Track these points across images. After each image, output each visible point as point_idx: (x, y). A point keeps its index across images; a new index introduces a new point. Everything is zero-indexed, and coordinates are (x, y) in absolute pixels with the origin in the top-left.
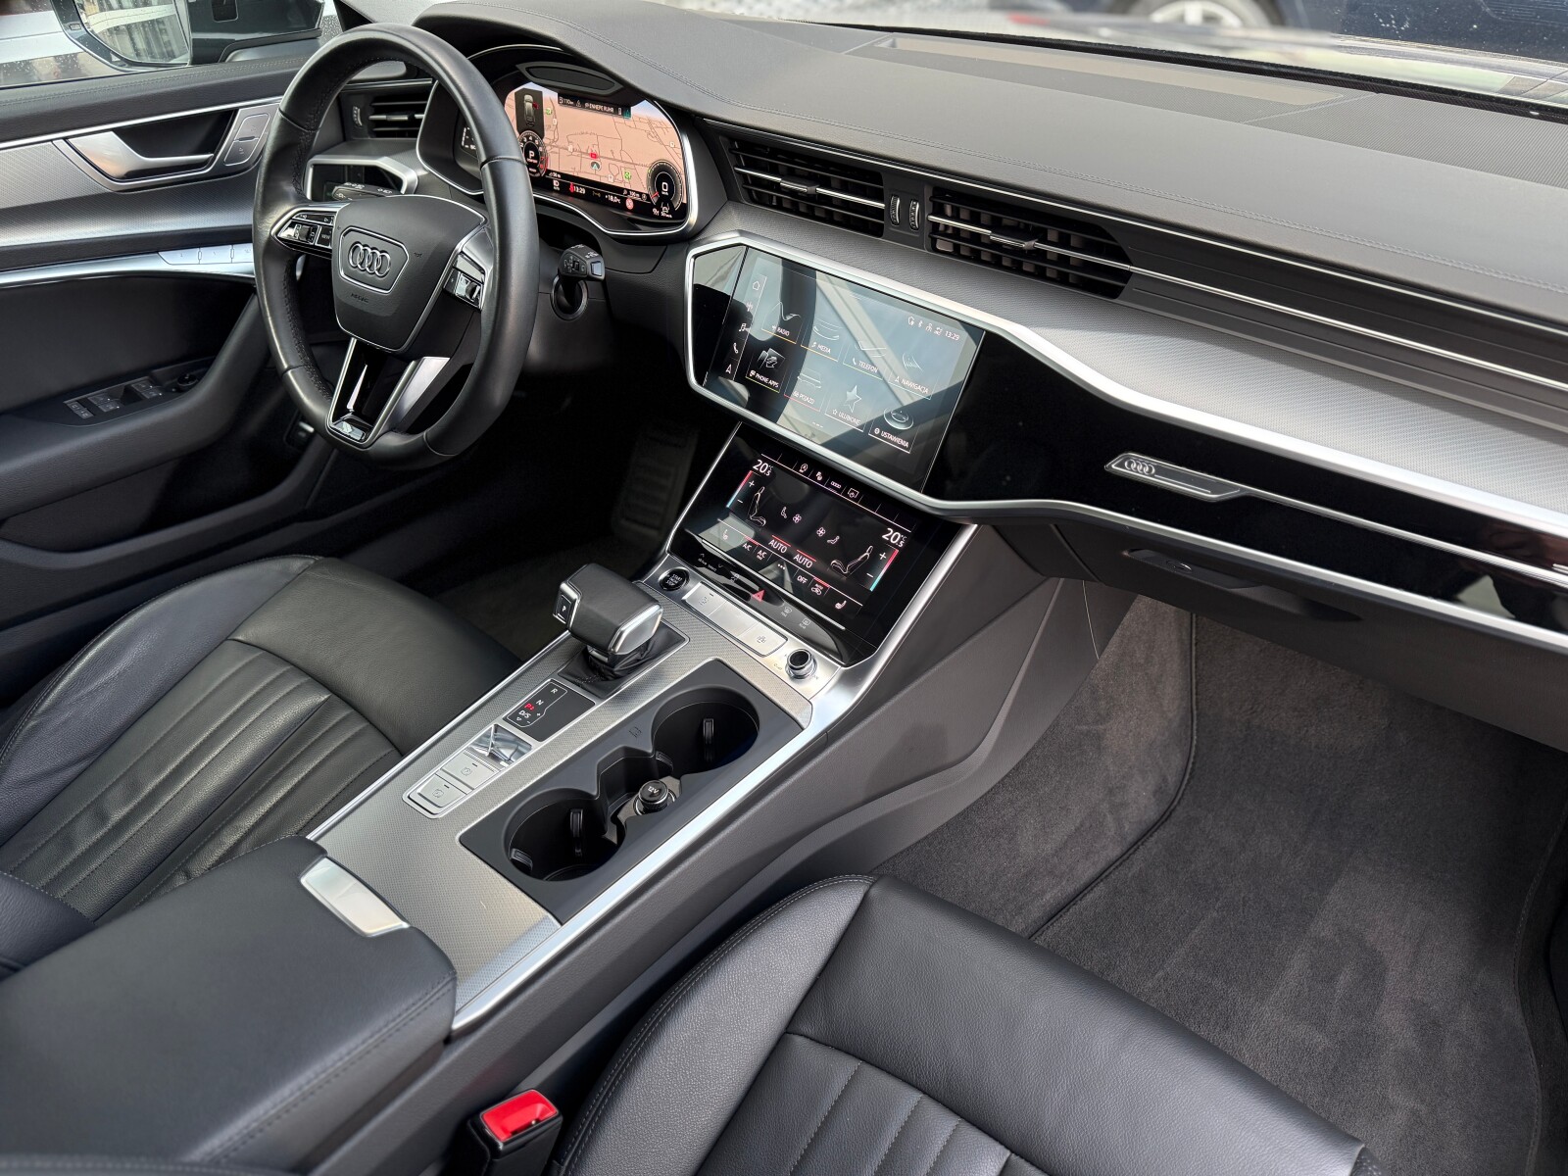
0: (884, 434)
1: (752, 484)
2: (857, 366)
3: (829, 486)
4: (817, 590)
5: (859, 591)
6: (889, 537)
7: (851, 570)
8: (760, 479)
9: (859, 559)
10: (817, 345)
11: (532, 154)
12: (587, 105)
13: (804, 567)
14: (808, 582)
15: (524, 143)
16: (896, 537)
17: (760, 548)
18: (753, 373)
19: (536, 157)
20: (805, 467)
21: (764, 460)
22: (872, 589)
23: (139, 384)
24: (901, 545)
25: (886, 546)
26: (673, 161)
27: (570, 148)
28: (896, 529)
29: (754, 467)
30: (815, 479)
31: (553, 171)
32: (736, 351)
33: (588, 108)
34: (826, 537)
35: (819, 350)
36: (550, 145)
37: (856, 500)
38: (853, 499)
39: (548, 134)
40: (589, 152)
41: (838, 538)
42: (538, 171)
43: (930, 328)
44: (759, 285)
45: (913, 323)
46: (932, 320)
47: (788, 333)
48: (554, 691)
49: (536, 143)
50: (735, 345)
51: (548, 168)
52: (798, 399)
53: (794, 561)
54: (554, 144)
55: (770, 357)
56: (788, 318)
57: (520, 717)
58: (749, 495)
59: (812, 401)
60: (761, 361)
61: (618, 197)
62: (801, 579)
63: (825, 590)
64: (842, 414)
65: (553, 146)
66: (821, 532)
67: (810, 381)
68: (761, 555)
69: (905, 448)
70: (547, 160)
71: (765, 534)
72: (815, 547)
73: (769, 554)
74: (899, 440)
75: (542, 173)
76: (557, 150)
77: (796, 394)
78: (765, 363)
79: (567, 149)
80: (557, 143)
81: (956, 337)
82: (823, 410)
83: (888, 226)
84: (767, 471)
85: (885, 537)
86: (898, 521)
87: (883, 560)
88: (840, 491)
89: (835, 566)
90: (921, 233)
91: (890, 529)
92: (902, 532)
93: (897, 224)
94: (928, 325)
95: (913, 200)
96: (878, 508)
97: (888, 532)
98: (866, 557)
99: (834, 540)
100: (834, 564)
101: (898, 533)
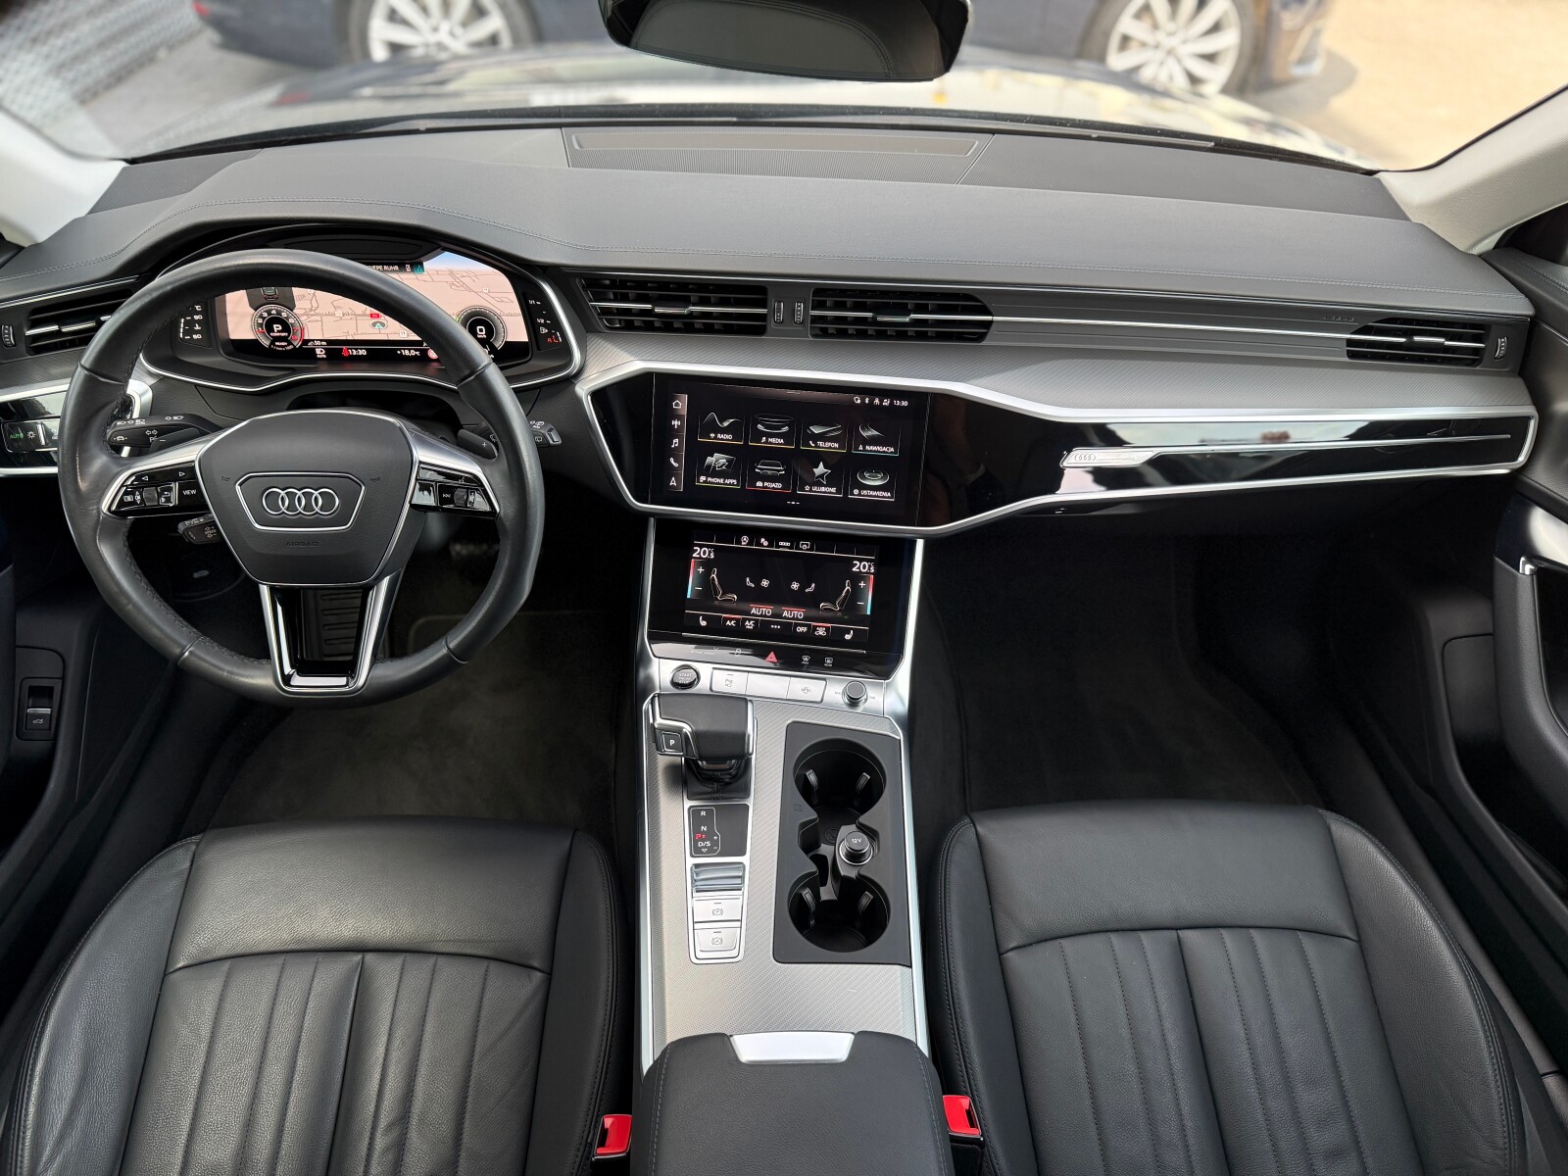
0: (865, 492)
1: (701, 570)
2: (816, 446)
3: (778, 546)
4: (821, 632)
5: (862, 619)
6: (859, 568)
7: (841, 605)
8: (707, 564)
9: (843, 594)
10: (767, 440)
13: (797, 619)
14: (809, 629)
15: (264, 318)
16: (864, 567)
17: (744, 620)
18: (703, 478)
19: (285, 330)
20: (745, 539)
21: (701, 546)
22: (869, 613)
24: (873, 571)
25: (859, 576)
26: (488, 305)
27: (339, 313)
28: (861, 560)
29: (694, 555)
30: (762, 545)
31: (313, 340)
32: (676, 465)
34: (802, 588)
35: (770, 443)
36: (306, 315)
37: (811, 549)
38: (807, 550)
41: (813, 585)
42: (290, 343)
43: (877, 401)
44: (681, 404)
45: (859, 401)
46: (877, 396)
47: (729, 437)
48: (703, 813)
49: (284, 315)
50: (672, 460)
51: (306, 338)
52: (763, 487)
53: (785, 618)
54: (312, 313)
55: (718, 460)
56: (726, 424)
57: (703, 847)
58: (704, 580)
59: (778, 485)
60: (709, 466)
61: (416, 350)
62: (800, 629)
63: (827, 629)
64: (815, 489)
65: (312, 315)
66: (795, 586)
67: (770, 470)
68: (749, 625)
69: (888, 497)
70: (302, 330)
71: (743, 606)
72: (797, 600)
73: (756, 621)
74: (880, 493)
75: (297, 344)
76: (319, 318)
77: (760, 484)
78: (715, 467)
79: (334, 315)
80: (317, 311)
81: (905, 403)
82: (794, 490)
83: (771, 325)
84: (709, 555)
85: (855, 569)
86: (859, 555)
87: (864, 588)
88: (791, 547)
89: (824, 608)
90: (805, 326)
91: (855, 562)
92: (869, 560)
93: (781, 322)
94: (874, 399)
95: (797, 302)
96: (835, 550)
97: (855, 565)
98: (848, 592)
99: (811, 588)
100: (823, 606)
101: (864, 563)
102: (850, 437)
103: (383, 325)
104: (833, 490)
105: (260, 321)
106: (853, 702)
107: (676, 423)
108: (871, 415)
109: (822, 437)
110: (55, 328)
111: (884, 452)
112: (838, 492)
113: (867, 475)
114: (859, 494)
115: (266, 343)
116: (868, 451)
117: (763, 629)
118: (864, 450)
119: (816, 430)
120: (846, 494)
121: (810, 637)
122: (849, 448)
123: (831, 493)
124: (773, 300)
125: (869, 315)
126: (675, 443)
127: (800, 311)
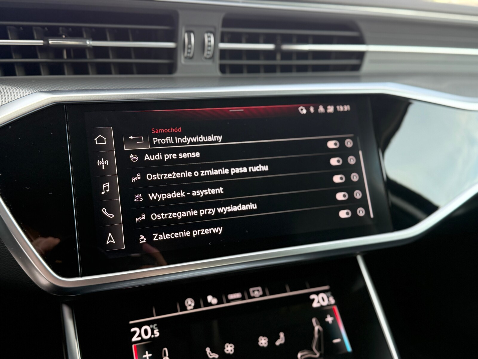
1: (147, 355)
3: (229, 301)
6: (319, 302)
7: (319, 349)
8: (152, 346)
16: (324, 298)
20: (190, 303)
21: (140, 326)
22: (349, 349)
24: (333, 303)
28: (317, 293)
29: (135, 338)
30: (210, 304)
32: (111, 216)
34: (271, 342)
37: (264, 295)
38: (261, 296)
41: (282, 335)
43: (321, 109)
44: (106, 138)
45: (304, 111)
46: (320, 103)
50: (104, 211)
66: (263, 341)
81: (347, 108)
83: (182, 60)
84: (153, 333)
85: (315, 305)
86: (312, 287)
87: (333, 321)
88: (243, 298)
89: (303, 358)
90: (214, 61)
91: (312, 297)
92: (324, 292)
93: (191, 58)
94: (318, 108)
95: (207, 32)
96: (288, 288)
97: (313, 300)
98: (319, 331)
99: (281, 340)
100: (302, 356)
101: (322, 295)
107: (103, 163)
124: (183, 30)
125: (270, 47)
126: (106, 188)
127: (209, 46)
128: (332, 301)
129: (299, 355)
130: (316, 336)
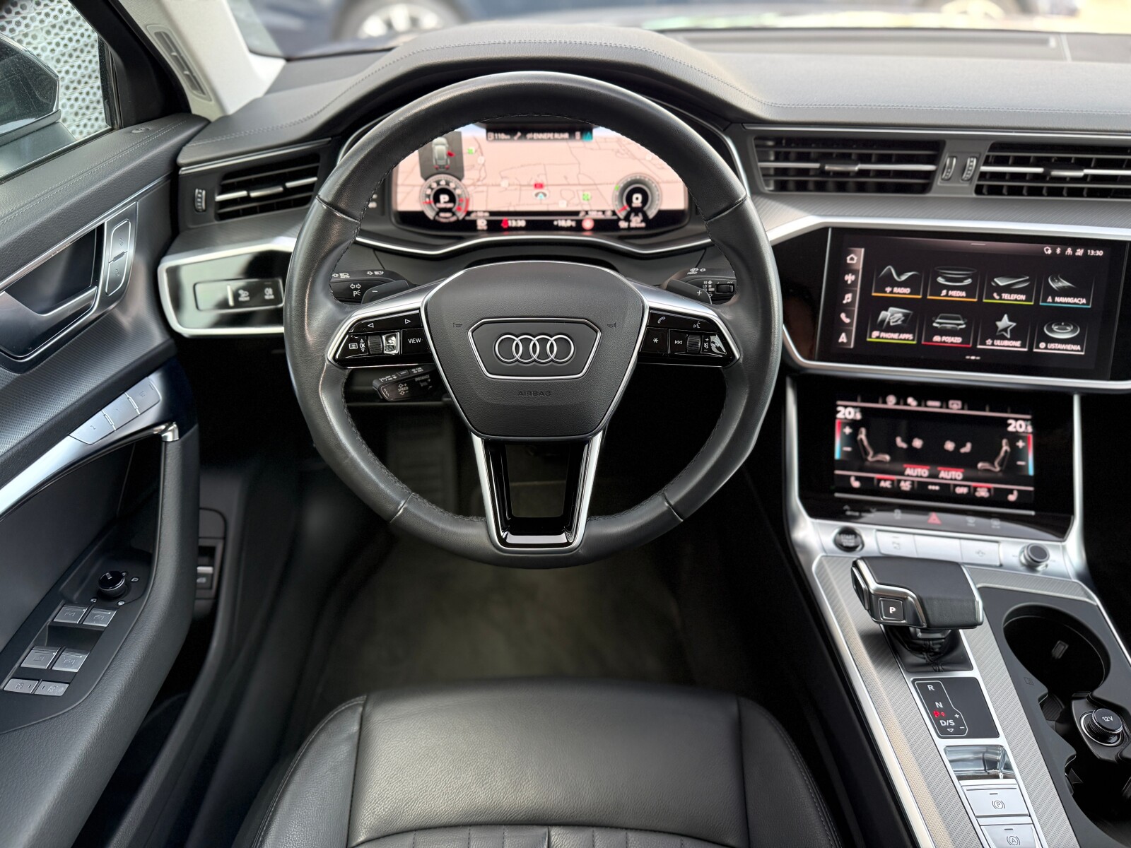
0: (1051, 346)
1: (848, 431)
2: (1001, 299)
3: (926, 406)
4: (982, 493)
5: (1025, 480)
6: (1015, 428)
7: (1001, 465)
8: (854, 424)
10: (947, 293)
11: (444, 198)
12: (529, 136)
13: (956, 480)
14: (969, 490)
15: (432, 189)
16: (1021, 426)
17: (899, 481)
18: (875, 334)
19: (452, 199)
20: (891, 400)
21: (846, 407)
22: (1031, 472)
23: (67, 616)
24: (1030, 431)
26: (648, 172)
27: (504, 184)
28: (1016, 420)
29: (839, 416)
30: (910, 405)
31: (476, 212)
32: (847, 321)
33: (532, 139)
34: (957, 448)
35: (951, 296)
36: (473, 185)
37: (962, 409)
38: (958, 409)
39: (469, 176)
40: (533, 183)
41: (969, 445)
42: (454, 214)
43: (1069, 251)
44: (856, 258)
45: (1050, 252)
46: (1070, 246)
47: (908, 290)
48: (930, 687)
49: (452, 186)
50: (843, 316)
51: (470, 209)
52: (941, 342)
53: (942, 478)
54: (479, 183)
55: (893, 315)
56: (904, 278)
57: (947, 727)
58: (852, 439)
59: (958, 340)
60: (883, 321)
61: (572, 220)
62: (960, 490)
63: (989, 490)
64: (997, 342)
65: (479, 186)
66: (950, 446)
67: (949, 324)
68: (906, 486)
69: (1078, 351)
70: (468, 201)
71: (897, 467)
72: (953, 460)
73: (913, 482)
74: (1069, 347)
75: (461, 215)
76: (484, 188)
77: (937, 338)
78: (889, 322)
79: (499, 185)
80: (484, 182)
81: (1100, 253)
82: (975, 344)
83: (938, 182)
84: (855, 415)
85: (1011, 429)
86: (1013, 412)
87: (1024, 447)
88: (941, 407)
89: (983, 468)
90: (971, 183)
91: (1010, 421)
92: (1024, 420)
93: (949, 180)
94: (1066, 250)
95: (971, 157)
96: (987, 408)
97: (1010, 424)
98: (1006, 452)
99: (967, 448)
100: (982, 466)
101: (1020, 422)
102: (1038, 288)
103: (545, 195)
104: (1018, 343)
105: (429, 192)
106: (1032, 566)
107: (850, 278)
108: (1061, 266)
109: (1008, 289)
110: (243, 193)
111: (1075, 304)
112: (1023, 346)
113: (1055, 328)
114: (1046, 348)
115: (430, 214)
116: (1057, 303)
117: (920, 491)
118: (1053, 302)
119: (1001, 282)
120: (1031, 348)
121: (970, 498)
122: (1037, 301)
123: (1015, 347)
124: (947, 155)
125: (1040, 170)
126: (848, 298)
127: (972, 166)
128: (1030, 429)
129: (980, 465)
130: (1002, 454)
